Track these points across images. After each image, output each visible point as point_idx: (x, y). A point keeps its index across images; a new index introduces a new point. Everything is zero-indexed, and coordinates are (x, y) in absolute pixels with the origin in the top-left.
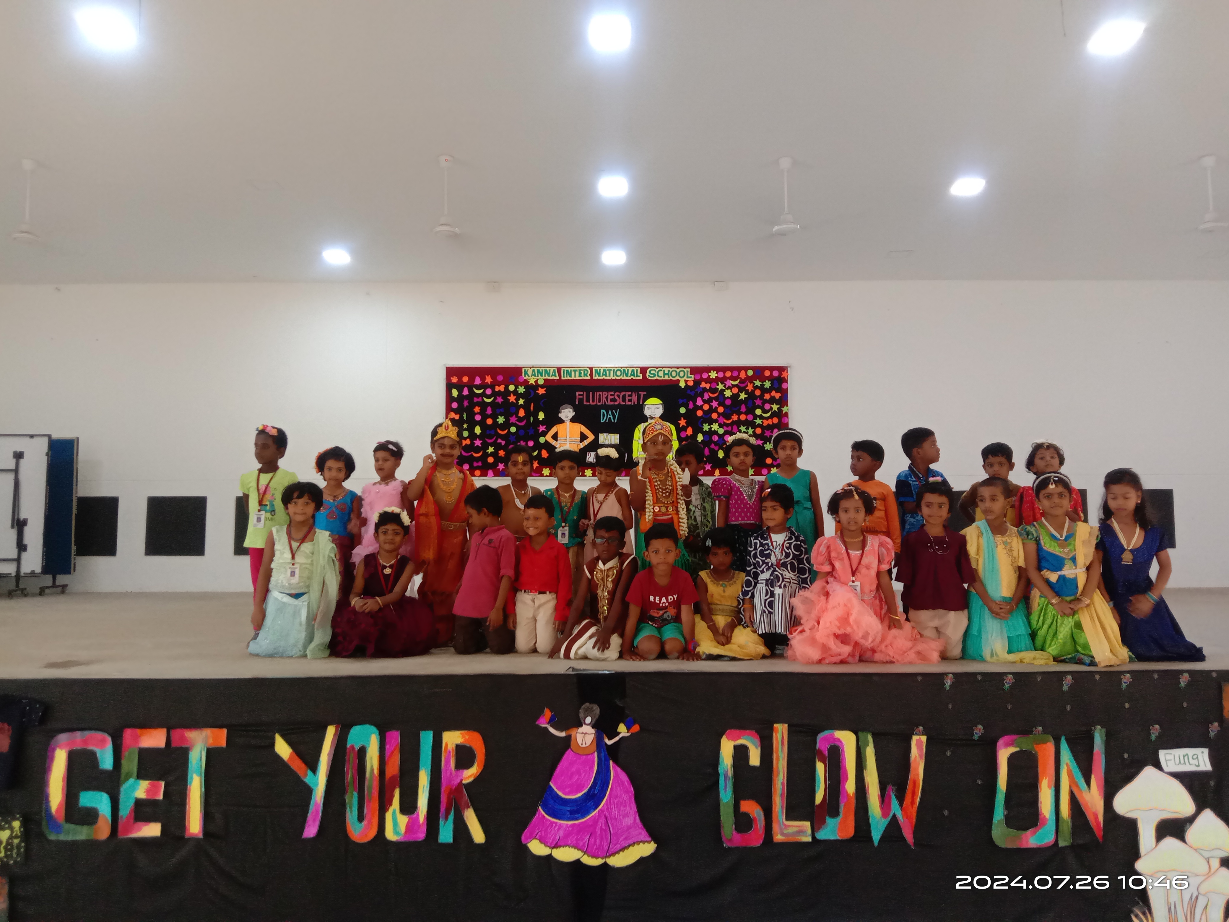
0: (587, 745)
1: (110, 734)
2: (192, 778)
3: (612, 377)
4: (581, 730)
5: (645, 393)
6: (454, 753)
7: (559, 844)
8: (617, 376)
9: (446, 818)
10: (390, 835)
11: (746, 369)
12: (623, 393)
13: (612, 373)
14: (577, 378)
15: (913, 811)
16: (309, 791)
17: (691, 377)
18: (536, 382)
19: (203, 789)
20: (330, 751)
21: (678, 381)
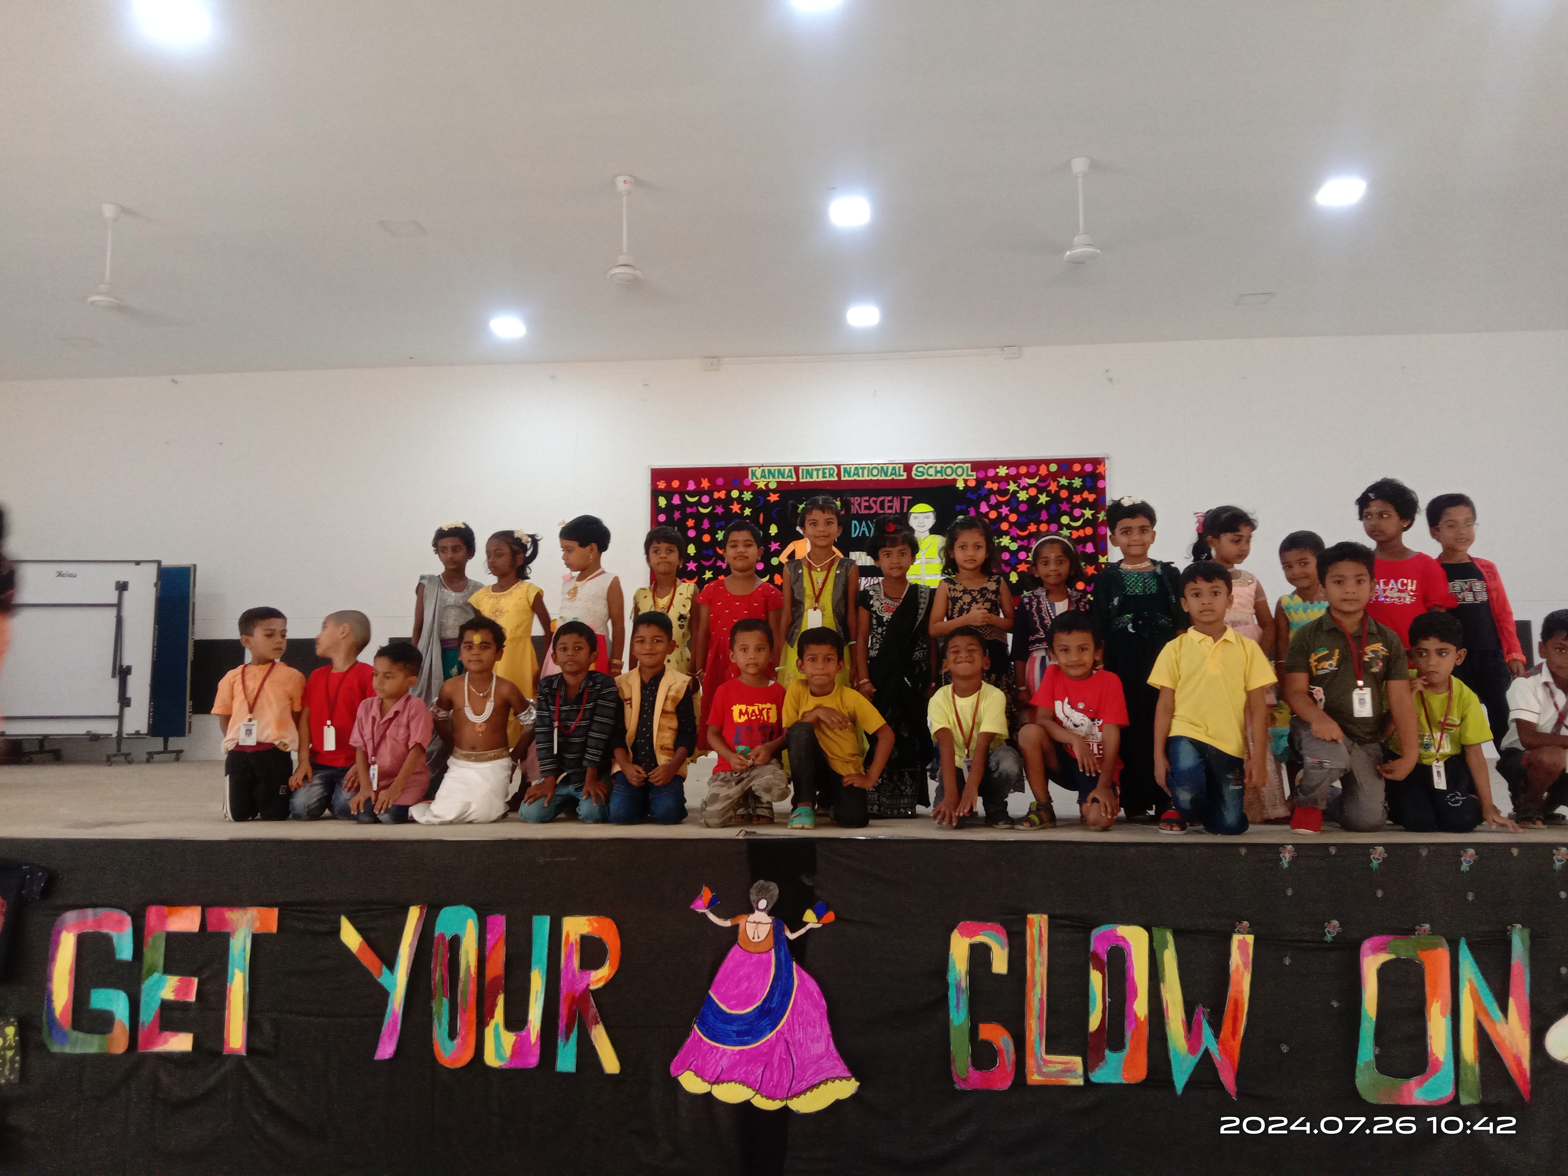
0: (760, 940)
1: (129, 913)
2: (233, 975)
3: (866, 478)
4: (752, 917)
5: (910, 497)
6: (578, 947)
7: (721, 1078)
8: (873, 475)
9: (567, 1038)
10: (491, 1059)
11: (1047, 462)
12: (882, 498)
13: (866, 472)
14: (821, 479)
15: (1236, 1045)
16: (384, 995)
17: (972, 475)
18: (767, 485)
19: (247, 990)
20: (413, 940)
21: (955, 481)
